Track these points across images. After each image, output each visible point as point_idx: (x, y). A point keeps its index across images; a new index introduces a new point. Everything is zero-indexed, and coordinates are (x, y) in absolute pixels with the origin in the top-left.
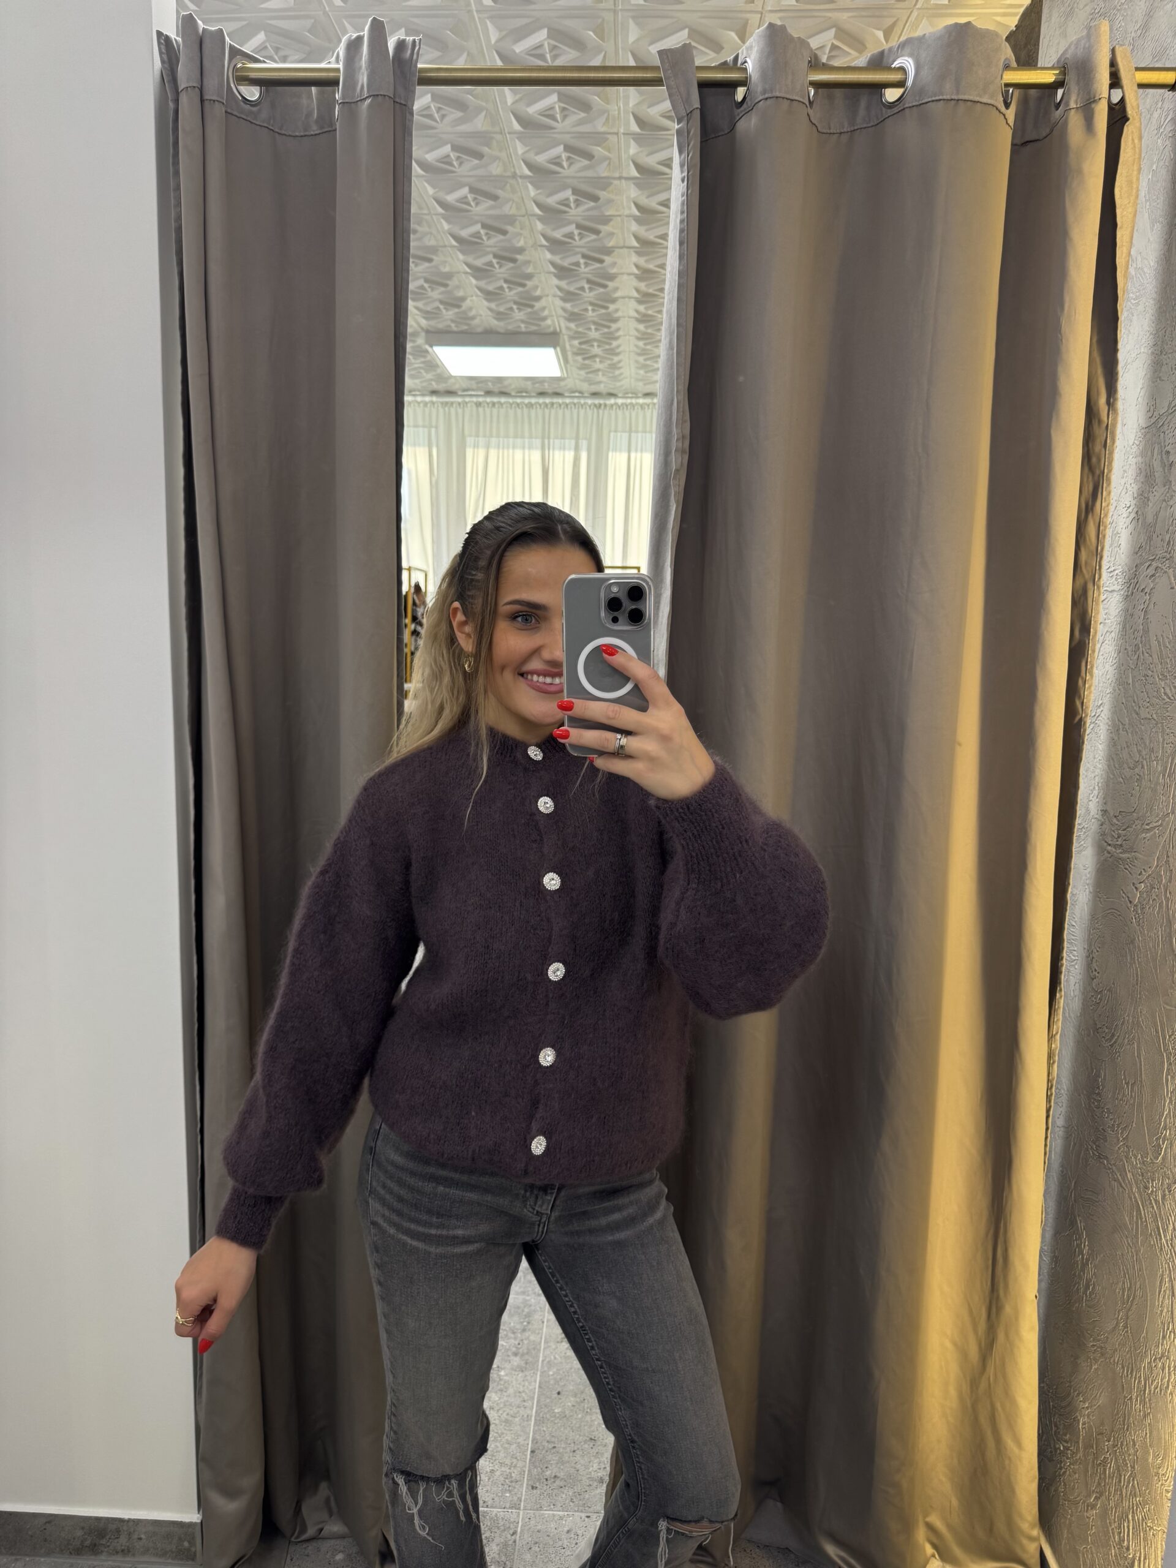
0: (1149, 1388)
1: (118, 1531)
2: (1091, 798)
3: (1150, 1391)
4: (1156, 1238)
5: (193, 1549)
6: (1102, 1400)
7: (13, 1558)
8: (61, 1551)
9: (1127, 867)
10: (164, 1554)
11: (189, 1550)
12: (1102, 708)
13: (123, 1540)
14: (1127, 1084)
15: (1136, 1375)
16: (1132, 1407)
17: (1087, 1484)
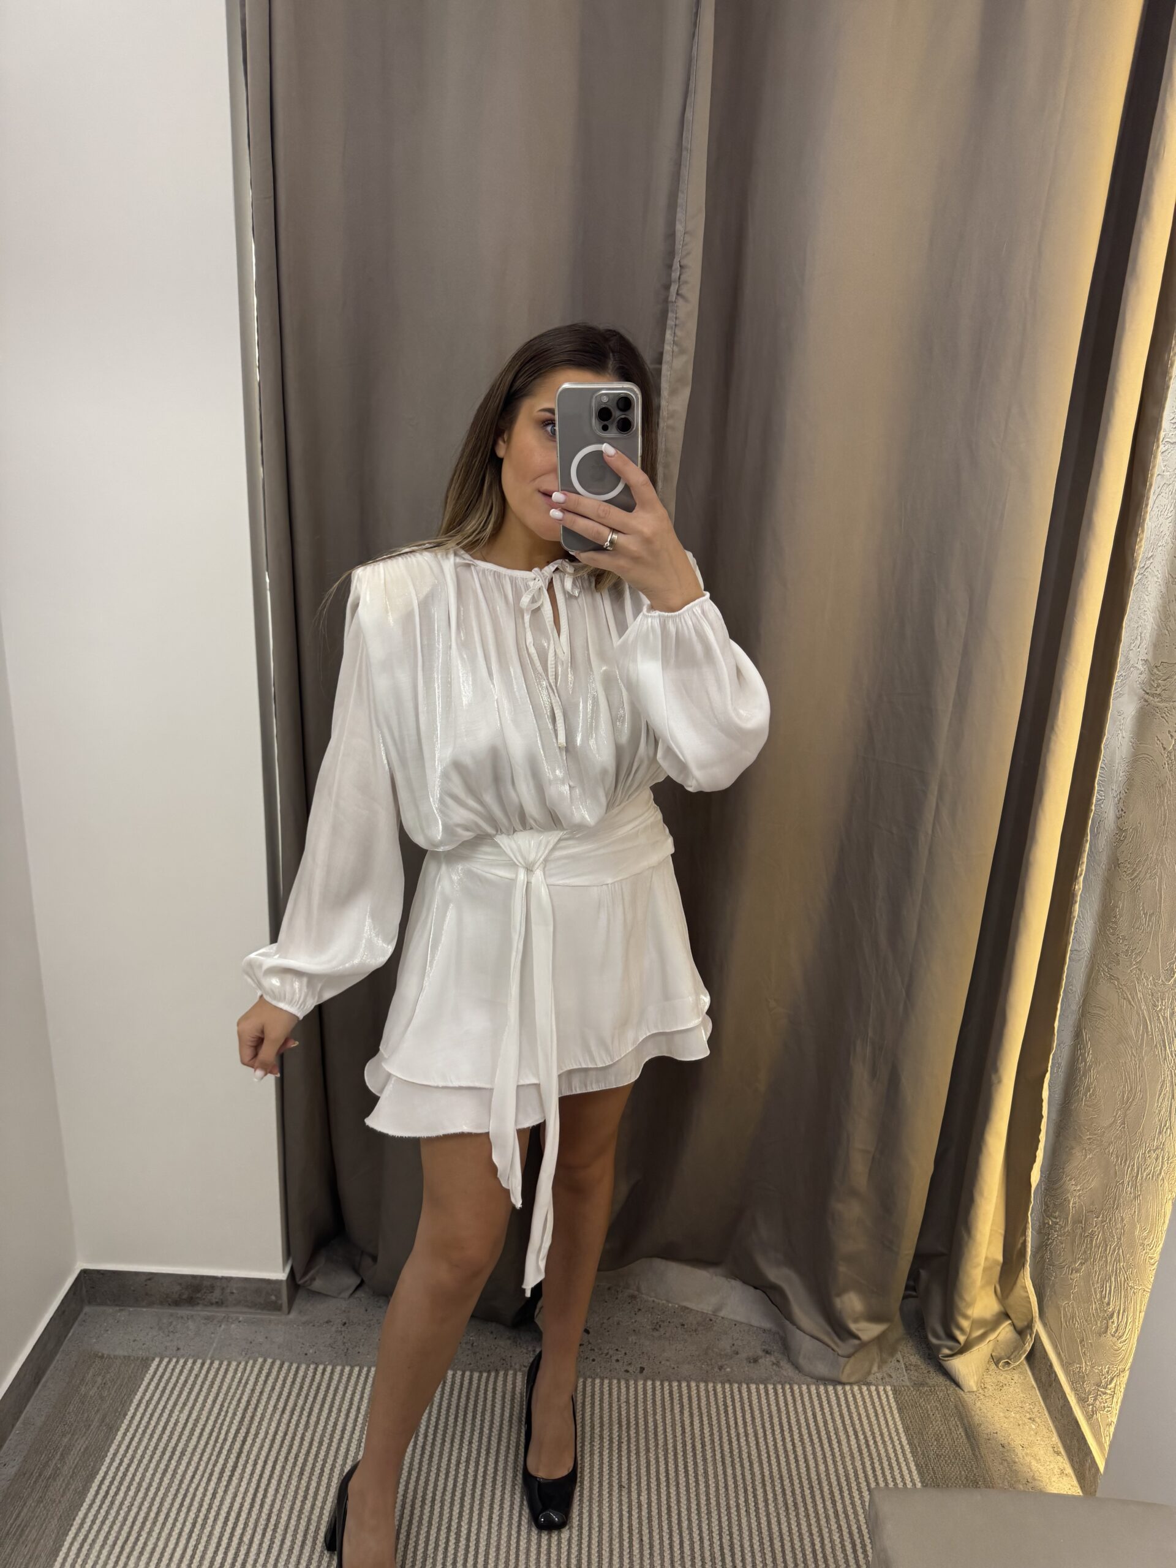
0: (1142, 1174)
1: (212, 1288)
2: (1132, 647)
3: (1142, 1178)
4: (1161, 1049)
5: (280, 1302)
6: (1094, 1184)
7: (118, 1308)
8: (161, 1303)
9: (1164, 715)
10: (254, 1305)
11: (275, 1302)
12: (1151, 560)
13: (217, 1295)
14: (1145, 914)
15: (1130, 1163)
16: (1123, 1190)
17: (1073, 1252)
